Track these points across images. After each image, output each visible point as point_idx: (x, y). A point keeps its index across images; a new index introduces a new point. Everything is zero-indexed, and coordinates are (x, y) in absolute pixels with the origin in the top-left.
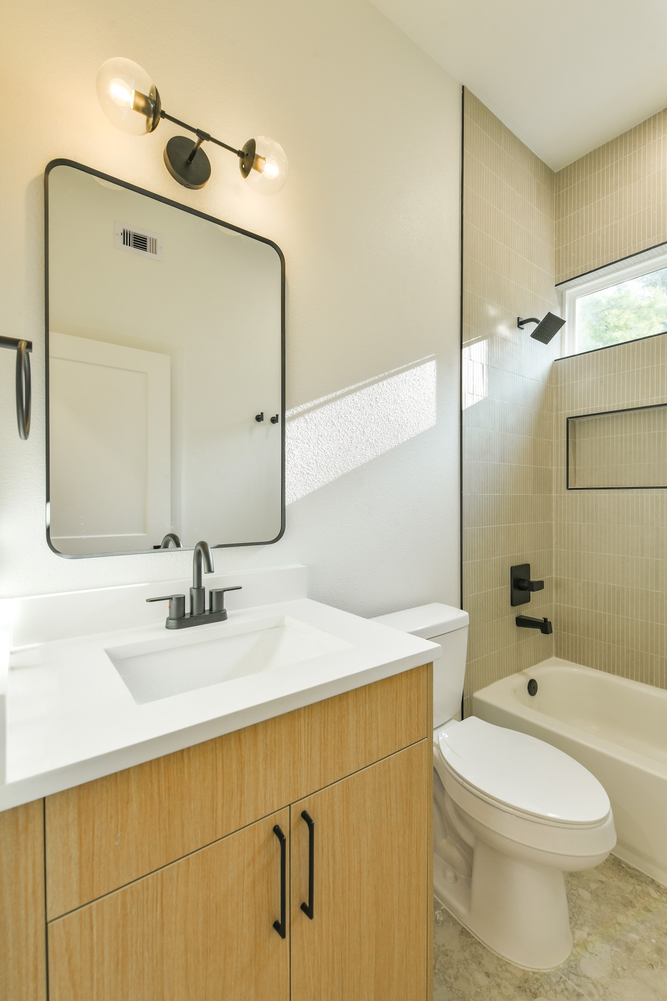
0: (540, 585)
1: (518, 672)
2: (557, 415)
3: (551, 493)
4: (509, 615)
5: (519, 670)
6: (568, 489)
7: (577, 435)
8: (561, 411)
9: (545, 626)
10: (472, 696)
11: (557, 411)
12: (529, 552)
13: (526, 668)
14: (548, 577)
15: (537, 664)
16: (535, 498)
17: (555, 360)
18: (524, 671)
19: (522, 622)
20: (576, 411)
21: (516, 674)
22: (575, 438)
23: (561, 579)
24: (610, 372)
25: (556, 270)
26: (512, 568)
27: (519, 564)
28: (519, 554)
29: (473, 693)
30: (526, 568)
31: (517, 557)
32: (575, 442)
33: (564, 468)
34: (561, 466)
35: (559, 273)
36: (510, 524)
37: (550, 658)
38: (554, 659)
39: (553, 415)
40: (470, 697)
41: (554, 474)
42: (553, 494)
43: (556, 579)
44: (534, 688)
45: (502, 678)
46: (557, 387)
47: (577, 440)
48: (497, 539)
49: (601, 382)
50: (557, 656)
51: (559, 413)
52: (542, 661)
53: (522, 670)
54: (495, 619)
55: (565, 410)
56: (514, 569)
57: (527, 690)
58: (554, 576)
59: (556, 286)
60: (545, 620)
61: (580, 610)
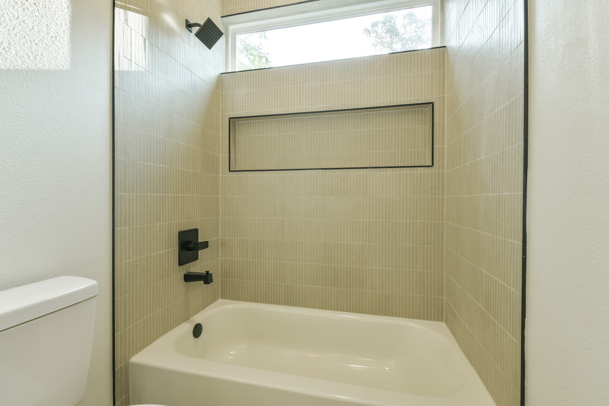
0: (205, 245)
1: (186, 320)
2: (223, 115)
3: (218, 174)
4: (176, 273)
5: (186, 319)
6: (230, 171)
7: (237, 133)
8: (225, 112)
9: (207, 278)
10: (129, 361)
11: (222, 112)
12: (198, 219)
13: (194, 315)
14: (215, 238)
15: (204, 309)
16: (203, 176)
17: (221, 74)
18: (192, 318)
19: (189, 278)
20: (235, 114)
21: (184, 324)
22: (235, 135)
23: (225, 239)
24: (256, 88)
25: (221, 5)
26: (179, 232)
27: (187, 229)
28: (187, 220)
29: (129, 359)
30: (195, 232)
31: (186, 223)
32: (235, 138)
33: (227, 155)
34: (225, 154)
35: (223, 9)
36: (179, 193)
37: (216, 301)
38: (220, 300)
39: (219, 114)
40: (125, 365)
41: (220, 160)
42: (220, 175)
43: (222, 239)
44: (198, 331)
45: (168, 332)
46: (222, 94)
47: (237, 137)
48: (163, 207)
49: (251, 94)
50: (222, 298)
51: (224, 114)
52: (209, 305)
53: (190, 318)
54: (160, 280)
55: (228, 112)
56: (182, 234)
57: (193, 335)
58: (220, 237)
59: (222, 17)
60: (207, 272)
61: (237, 260)
